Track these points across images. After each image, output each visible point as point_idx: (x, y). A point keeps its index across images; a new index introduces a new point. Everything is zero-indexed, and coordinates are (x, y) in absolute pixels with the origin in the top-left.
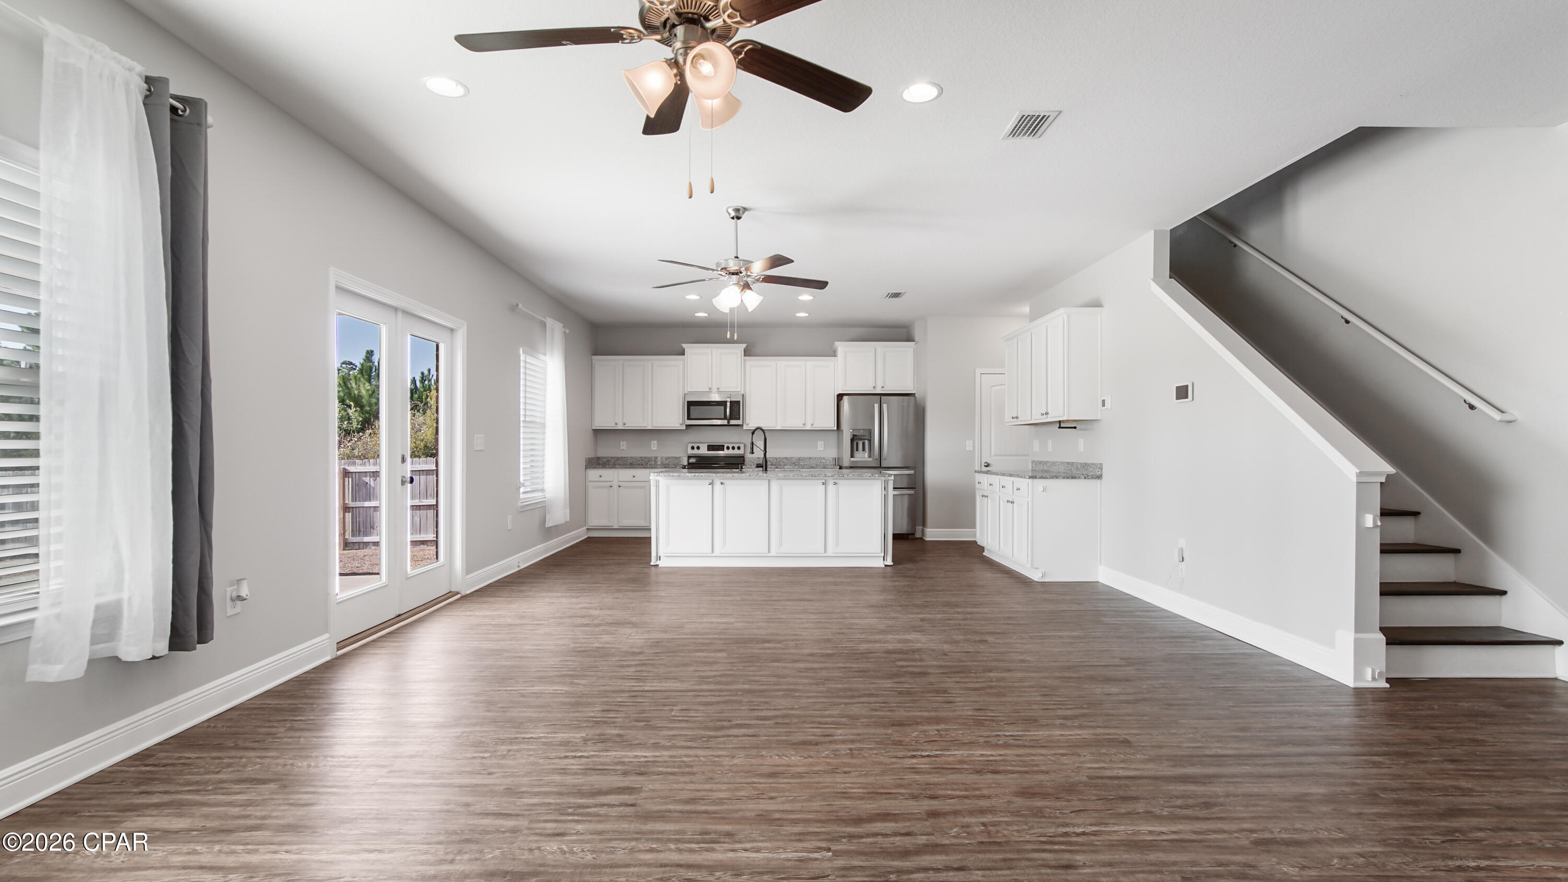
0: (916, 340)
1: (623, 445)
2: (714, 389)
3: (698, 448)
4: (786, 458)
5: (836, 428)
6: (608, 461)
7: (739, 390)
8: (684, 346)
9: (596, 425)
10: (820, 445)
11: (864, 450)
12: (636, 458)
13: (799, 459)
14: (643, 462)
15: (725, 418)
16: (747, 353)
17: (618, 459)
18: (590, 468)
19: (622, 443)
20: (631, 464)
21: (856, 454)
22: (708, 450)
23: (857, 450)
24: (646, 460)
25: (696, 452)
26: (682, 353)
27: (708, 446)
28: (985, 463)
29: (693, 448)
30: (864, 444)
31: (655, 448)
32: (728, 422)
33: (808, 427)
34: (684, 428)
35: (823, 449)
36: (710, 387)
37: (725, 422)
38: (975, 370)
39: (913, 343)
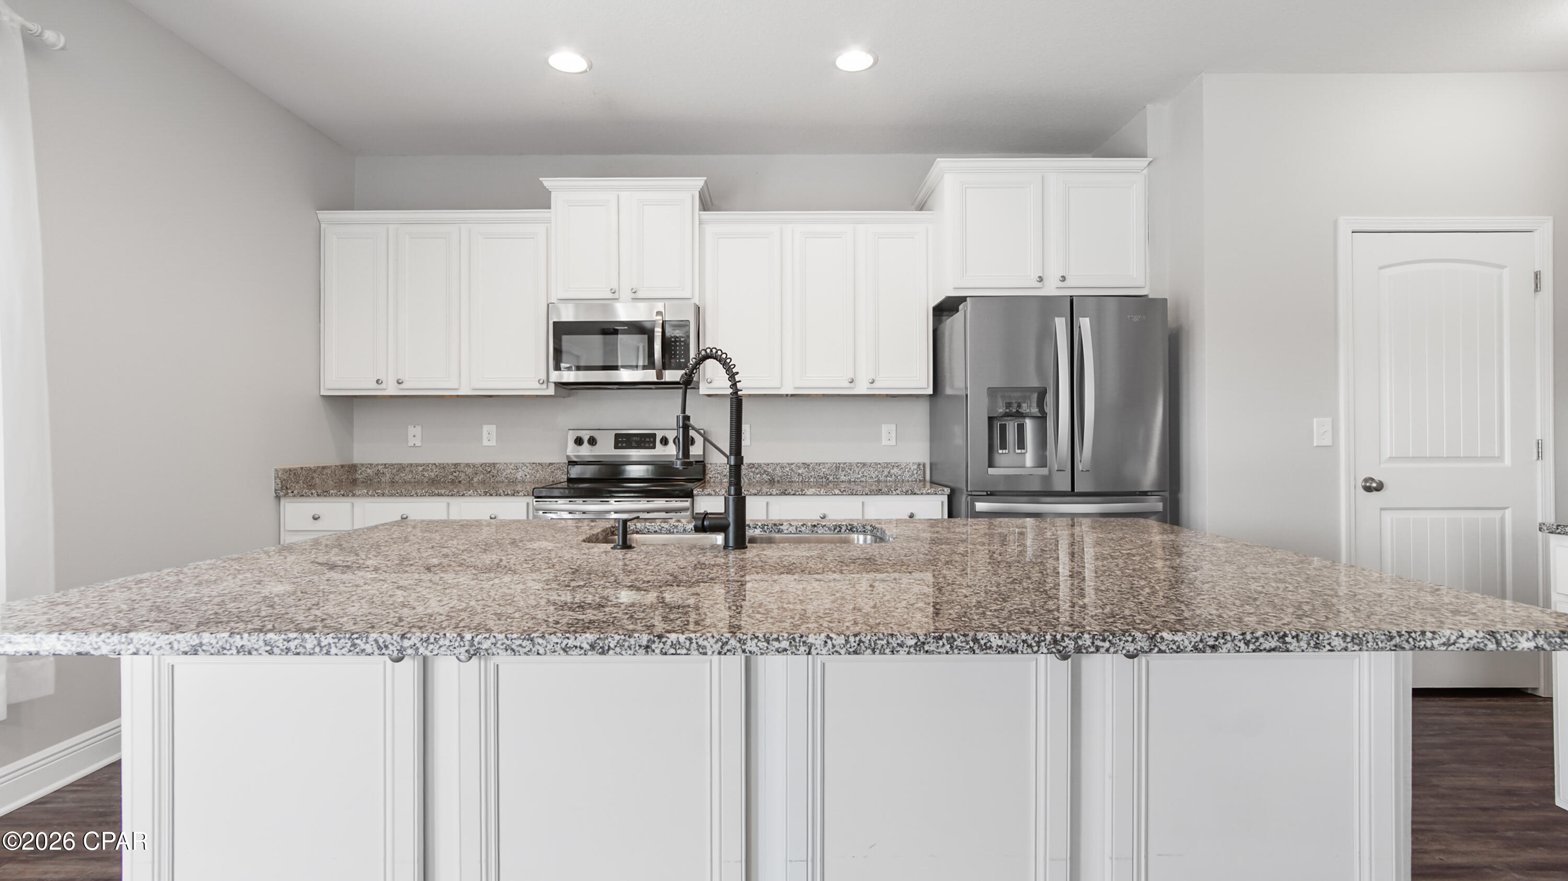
0: (1150, 151)
1: (415, 434)
2: (625, 294)
3: (592, 441)
4: (806, 465)
5: (930, 391)
6: (378, 473)
7: (687, 295)
8: (548, 182)
9: (328, 386)
10: (888, 432)
11: (1021, 444)
12: (443, 467)
13: (838, 467)
14: (463, 475)
15: (651, 365)
16: (707, 203)
17: (401, 468)
18: (286, 495)
19: (411, 430)
20: (434, 482)
21: (1002, 457)
22: (616, 447)
23: (1003, 446)
24: (469, 471)
25: (585, 451)
26: (543, 201)
27: (617, 436)
28: (1366, 480)
29: (579, 441)
30: (1021, 429)
31: (493, 443)
32: (659, 375)
33: (862, 388)
34: (551, 391)
35: (893, 442)
36: (615, 286)
37: (651, 376)
38: (1335, 223)
39: (1141, 163)
